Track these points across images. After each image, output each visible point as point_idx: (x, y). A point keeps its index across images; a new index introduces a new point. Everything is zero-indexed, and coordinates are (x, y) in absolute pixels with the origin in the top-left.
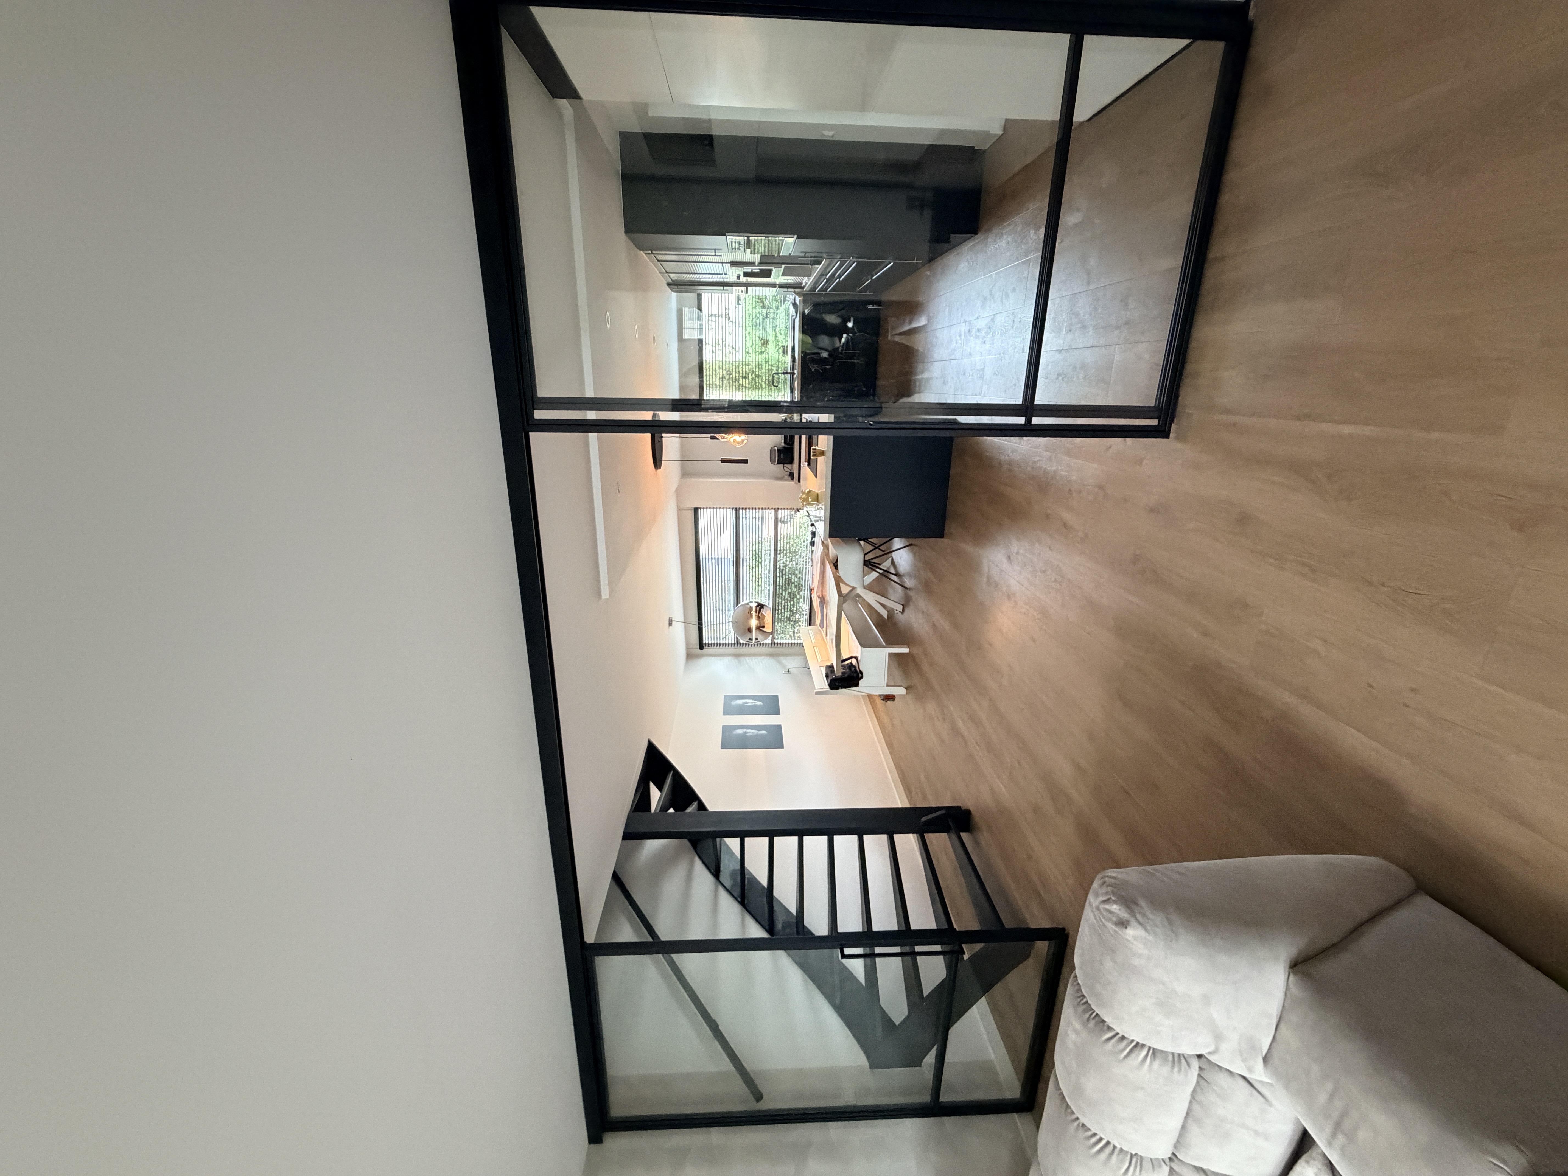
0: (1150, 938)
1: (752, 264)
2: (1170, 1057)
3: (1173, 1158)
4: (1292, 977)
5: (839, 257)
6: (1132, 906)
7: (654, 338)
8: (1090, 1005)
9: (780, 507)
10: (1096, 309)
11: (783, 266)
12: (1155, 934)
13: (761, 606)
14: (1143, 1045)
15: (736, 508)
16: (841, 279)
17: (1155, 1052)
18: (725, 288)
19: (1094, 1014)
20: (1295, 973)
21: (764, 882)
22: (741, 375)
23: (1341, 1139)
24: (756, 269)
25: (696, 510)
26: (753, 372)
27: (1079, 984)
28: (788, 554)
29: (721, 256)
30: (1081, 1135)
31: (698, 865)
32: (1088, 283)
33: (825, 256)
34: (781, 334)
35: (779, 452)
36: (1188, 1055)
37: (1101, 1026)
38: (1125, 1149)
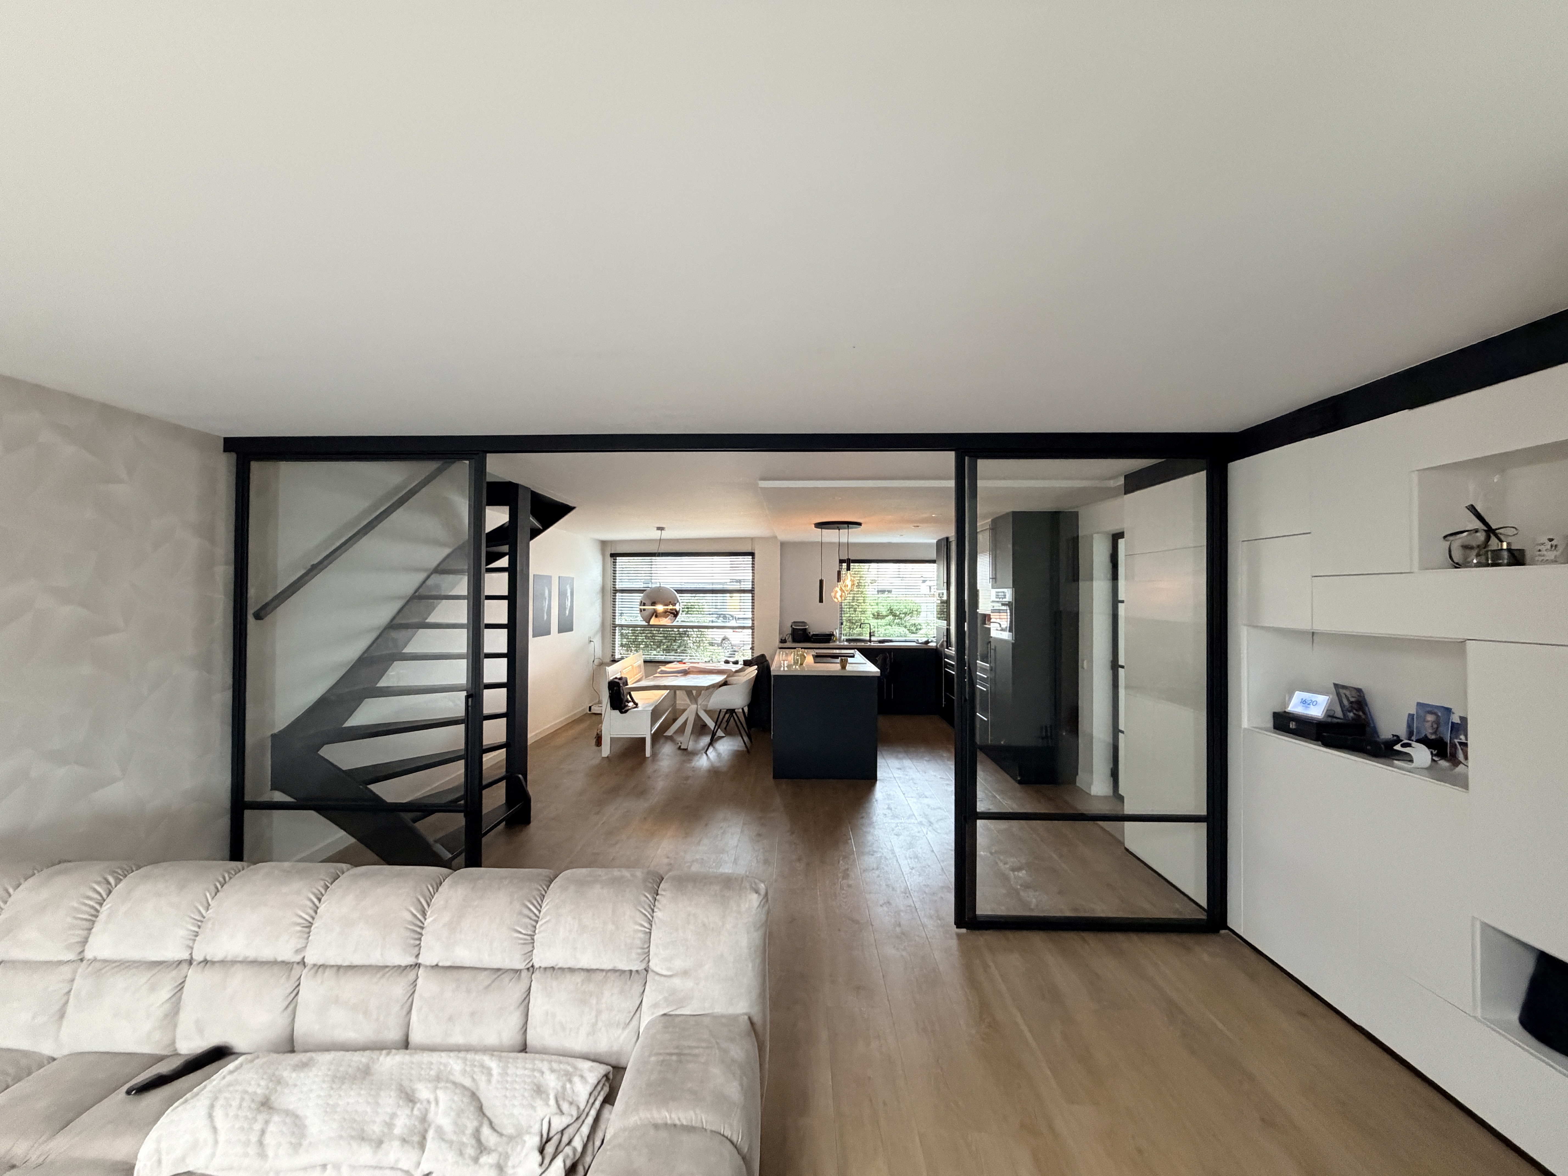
2: (646, 946)
5: (992, 676)
9: (755, 630)
13: (675, 614)
14: (651, 924)
15: (754, 591)
19: (656, 886)
21: (431, 619)
22: (855, 595)
25: (752, 554)
26: (858, 606)
31: (447, 551)
33: (991, 665)
35: (806, 629)
36: (648, 960)
37: (652, 891)
38: (538, 929)
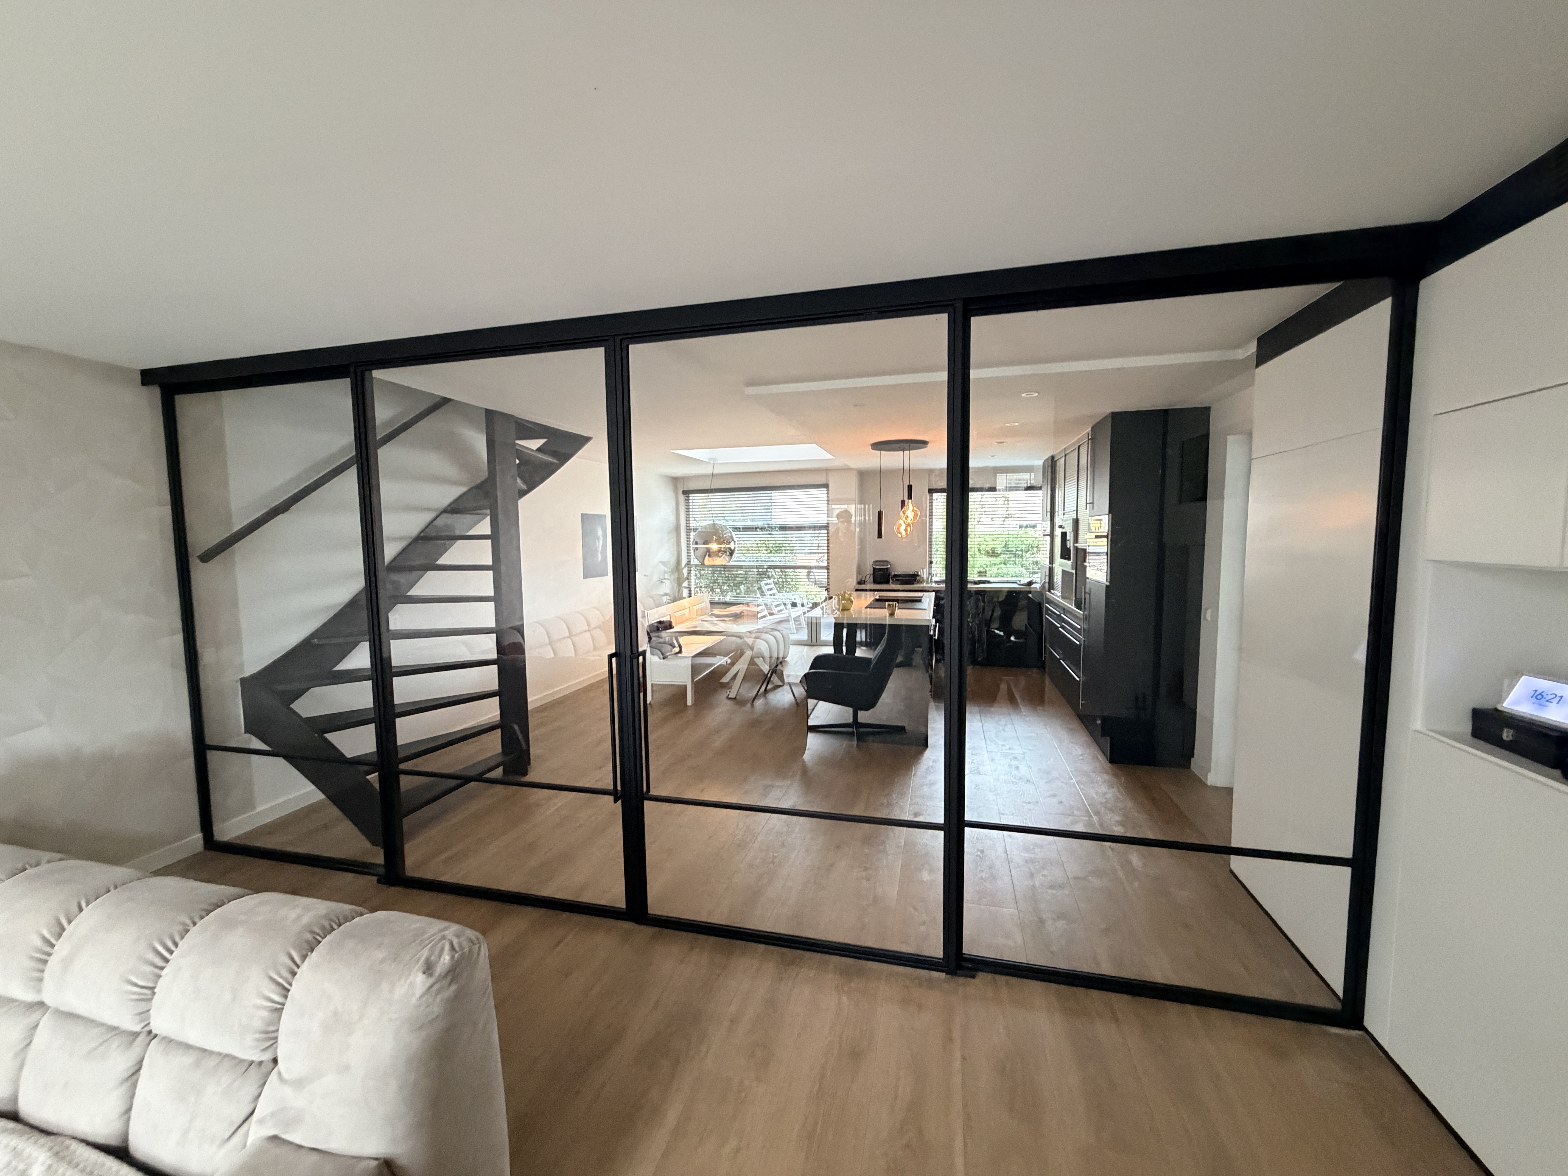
0: (414, 1000)
1: (1076, 540)
3: (151, 1035)
4: (375, 1163)
5: (1085, 627)
6: (449, 978)
7: (1003, 442)
8: (330, 933)
11: (1074, 571)
12: (418, 1006)
13: (732, 552)
14: (286, 997)
16: (1060, 629)
17: (278, 1010)
18: (1049, 514)
19: (320, 939)
20: (379, 1166)
21: (442, 561)
24: (1070, 544)
25: (826, 486)
27: (354, 919)
28: (781, 580)
29: (1086, 509)
30: (176, 929)
33: (1086, 613)
35: (888, 568)
36: (277, 1048)
37: (306, 946)
38: (161, 981)
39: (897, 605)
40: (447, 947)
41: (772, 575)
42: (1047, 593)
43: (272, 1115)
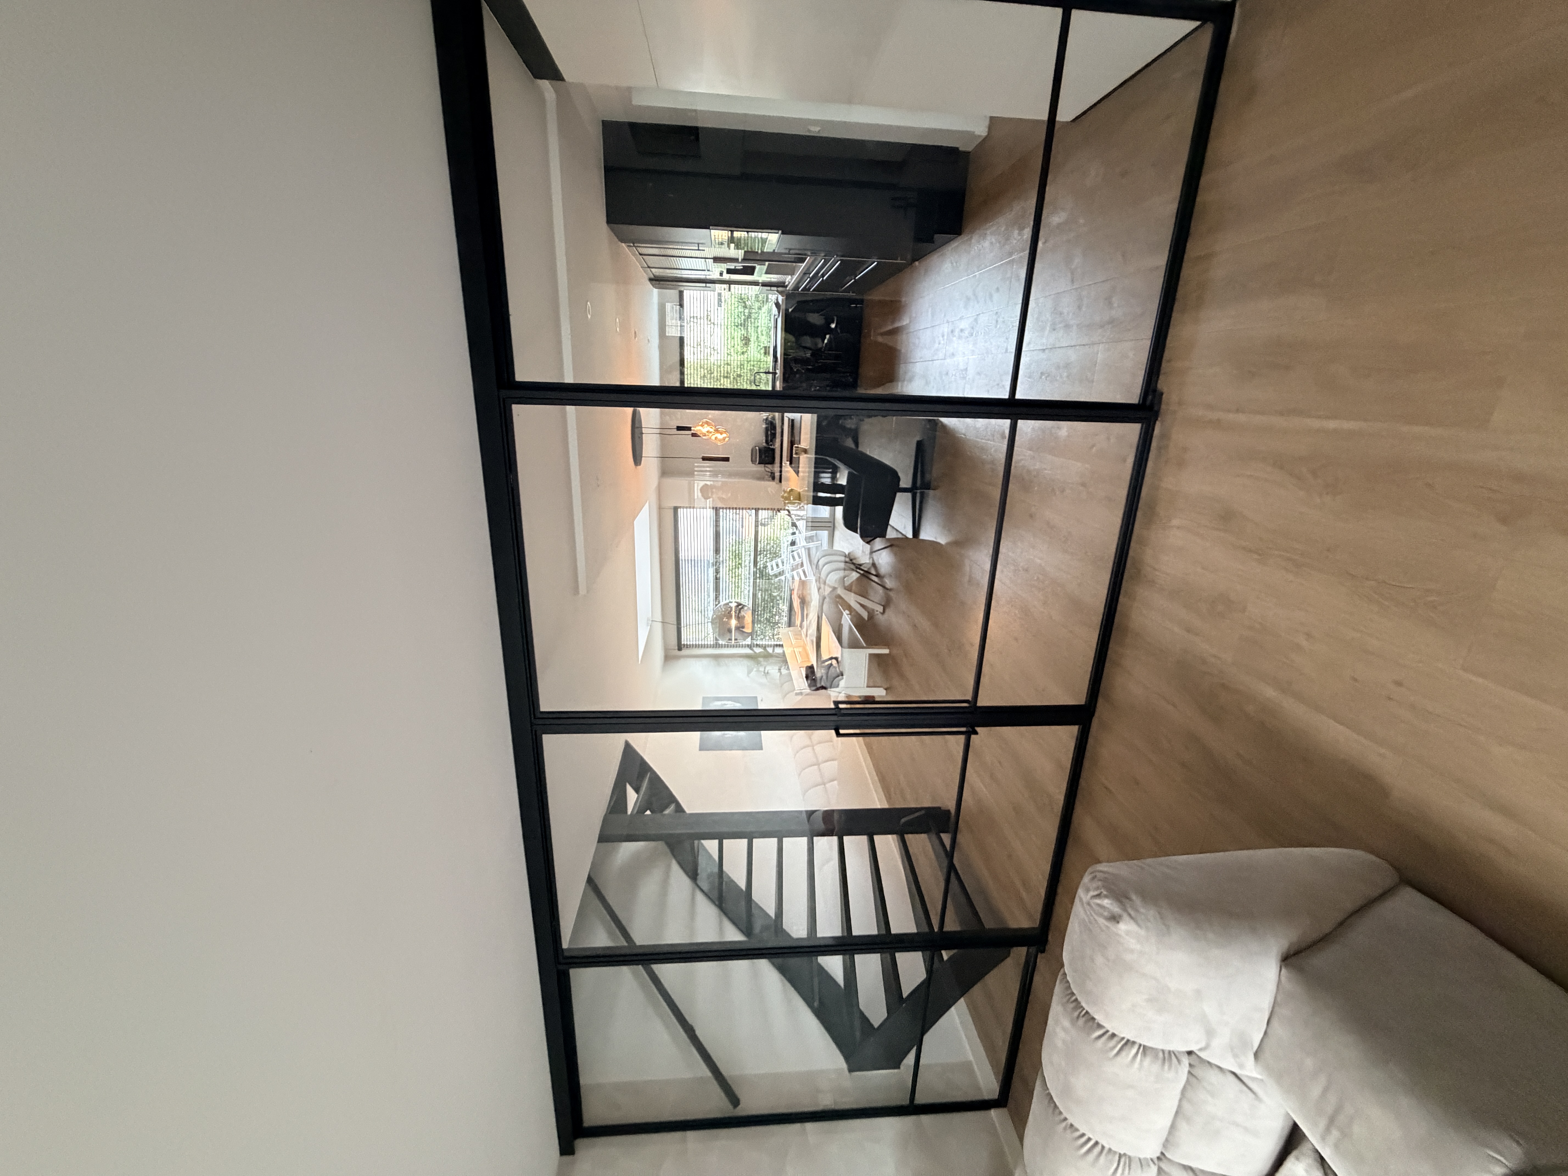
0: (1143, 932)
1: (735, 260)
2: (1161, 1055)
3: (1162, 1157)
4: (1283, 970)
5: (823, 255)
6: (1124, 900)
7: (635, 333)
8: (1079, 1003)
9: (760, 507)
10: (1080, 308)
11: (767, 263)
12: (1147, 929)
13: (740, 607)
14: (1134, 1043)
15: (716, 508)
16: (825, 278)
17: (1145, 1050)
18: (708, 285)
19: (1084, 1011)
20: (1286, 966)
21: (743, 885)
22: (722, 375)
23: (1335, 1133)
24: (739, 266)
25: (676, 509)
26: (734, 371)
27: (1068, 982)
28: (768, 555)
29: (704, 250)
30: (1069, 1135)
31: (675, 867)
32: (1073, 281)
33: (809, 253)
34: (762, 335)
35: (760, 450)
36: (1179, 1052)
37: (1091, 1023)
38: (1113, 1149)
39: (796, 446)
40: (1098, 901)
41: (764, 564)
42: (788, 288)
43: (1235, 1056)
